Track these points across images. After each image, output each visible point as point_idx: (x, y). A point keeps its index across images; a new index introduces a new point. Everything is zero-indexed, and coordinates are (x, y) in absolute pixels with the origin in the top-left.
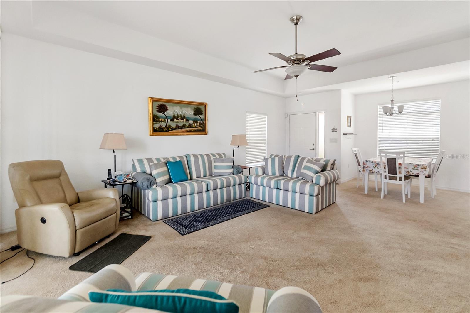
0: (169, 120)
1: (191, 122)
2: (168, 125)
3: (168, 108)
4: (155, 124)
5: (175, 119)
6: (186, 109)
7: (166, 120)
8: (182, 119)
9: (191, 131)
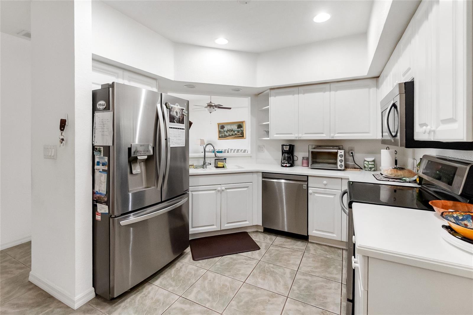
0: (225, 132)
1: (236, 132)
2: (225, 134)
4: (220, 134)
5: (228, 132)
6: (233, 126)
8: (231, 131)
9: (236, 137)
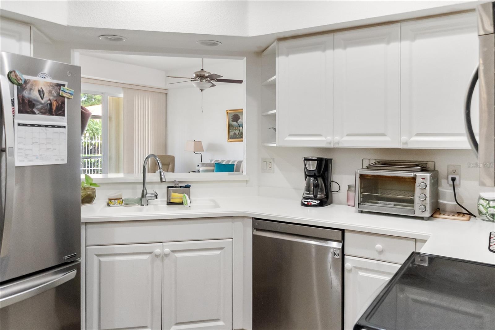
0: (241, 128)
2: (240, 132)
3: (240, 117)
4: (231, 132)
7: (239, 128)
